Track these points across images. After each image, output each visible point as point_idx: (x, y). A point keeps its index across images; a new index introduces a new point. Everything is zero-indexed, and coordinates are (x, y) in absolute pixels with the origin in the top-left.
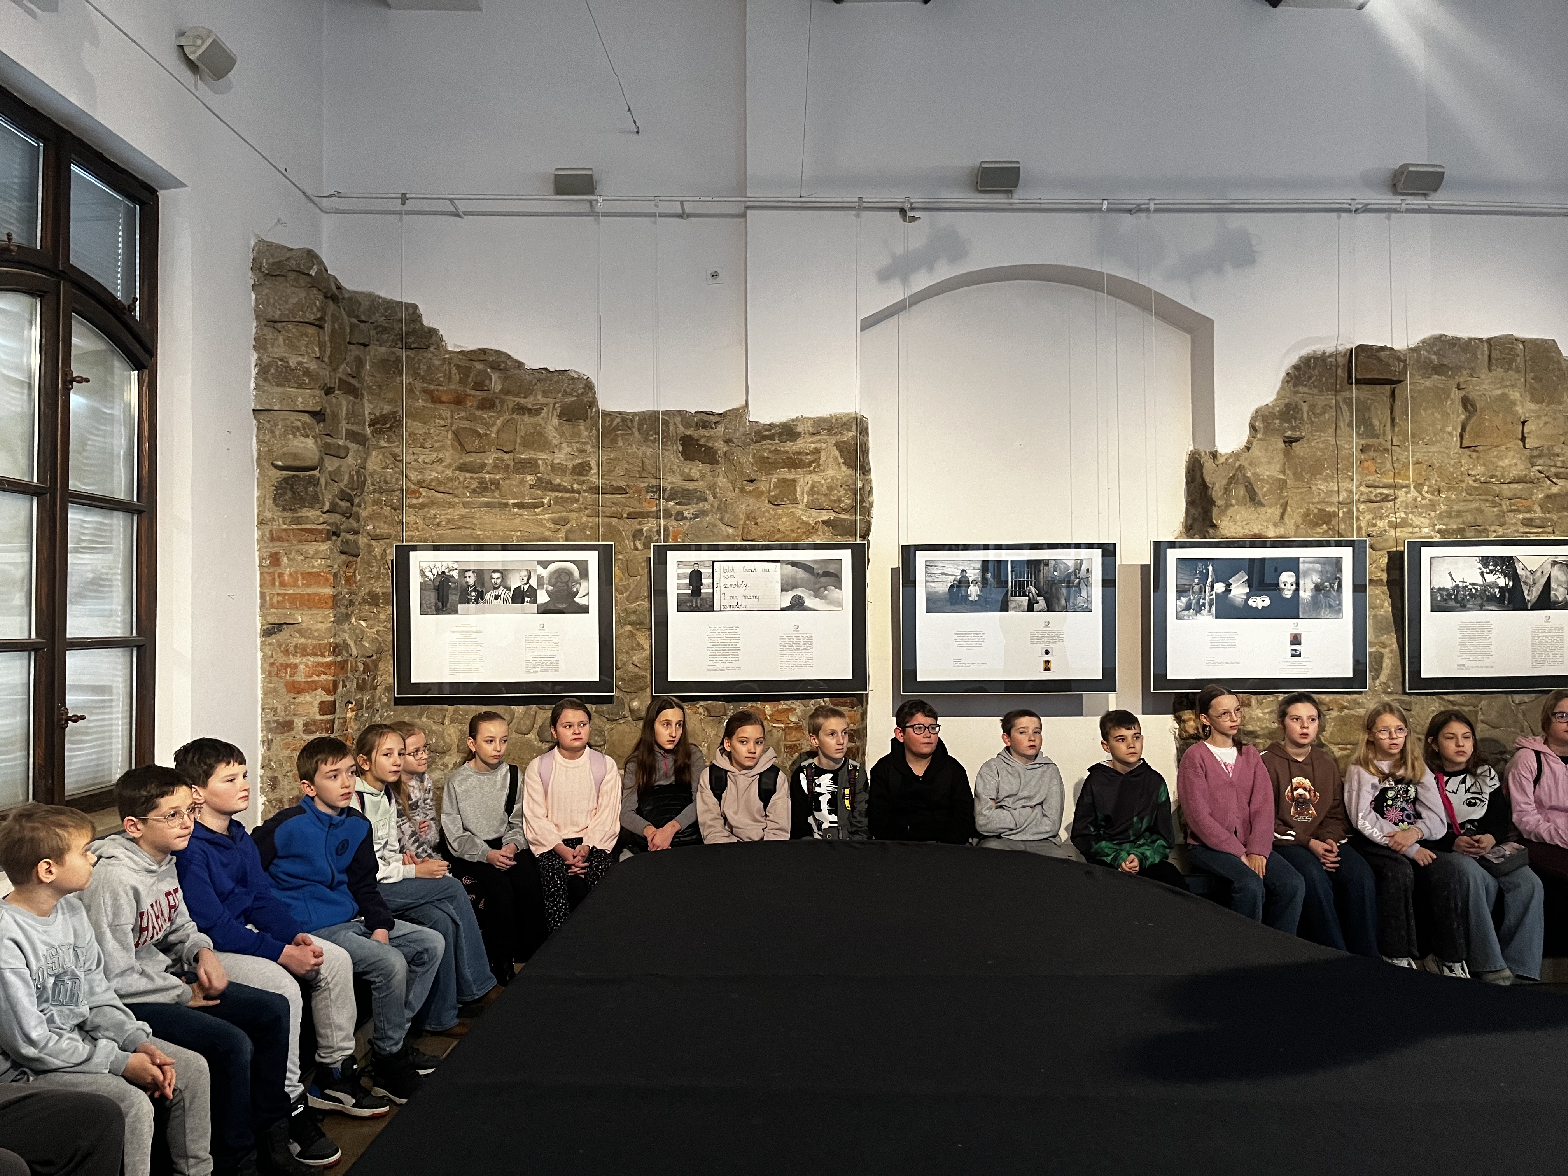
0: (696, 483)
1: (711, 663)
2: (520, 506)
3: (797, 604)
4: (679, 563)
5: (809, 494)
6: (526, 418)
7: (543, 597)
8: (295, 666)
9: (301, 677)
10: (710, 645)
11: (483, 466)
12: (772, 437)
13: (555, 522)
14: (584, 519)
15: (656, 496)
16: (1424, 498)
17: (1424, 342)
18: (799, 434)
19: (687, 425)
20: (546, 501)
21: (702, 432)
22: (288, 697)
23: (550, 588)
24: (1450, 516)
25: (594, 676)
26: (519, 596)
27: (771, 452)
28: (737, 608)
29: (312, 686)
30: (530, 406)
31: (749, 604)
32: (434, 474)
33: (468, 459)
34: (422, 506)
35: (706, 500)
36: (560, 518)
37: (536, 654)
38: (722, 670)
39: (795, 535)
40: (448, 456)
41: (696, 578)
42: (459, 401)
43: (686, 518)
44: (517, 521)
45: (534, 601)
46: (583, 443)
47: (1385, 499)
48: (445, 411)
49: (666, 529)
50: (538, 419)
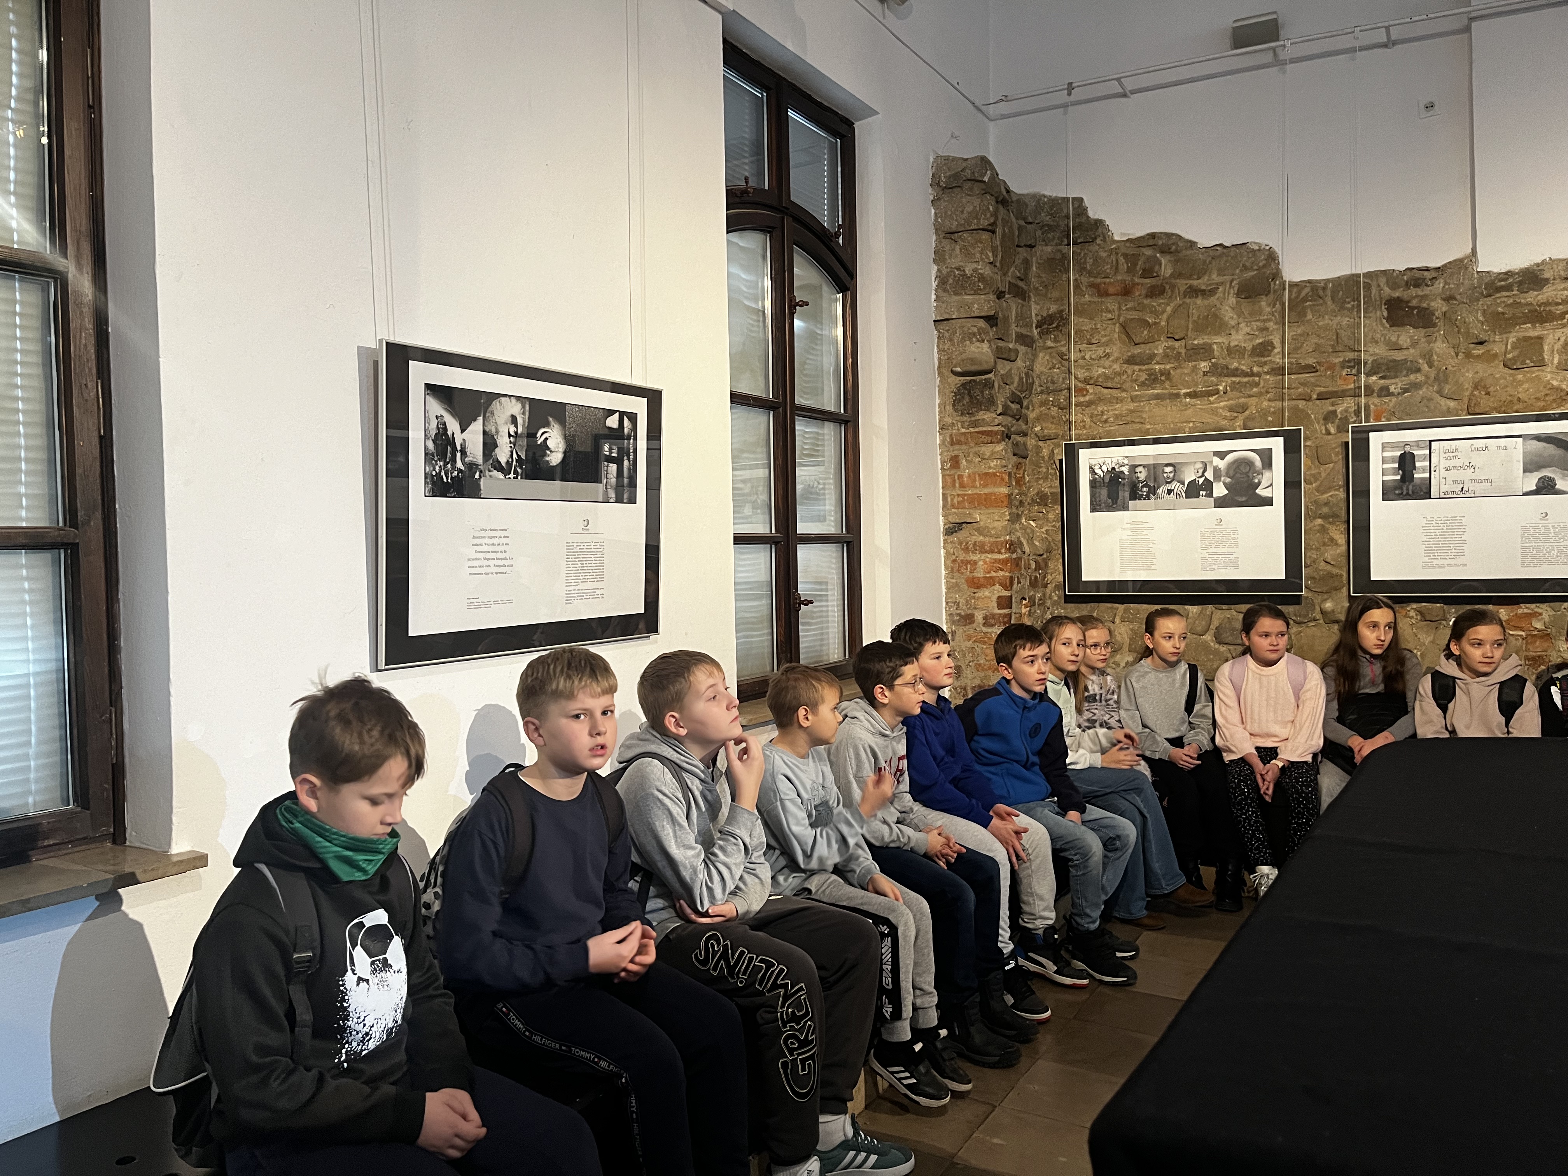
0: (1405, 352)
1: (1426, 559)
2: (1193, 395)
3: (1546, 487)
4: (1384, 447)
5: (1560, 353)
6: (1199, 301)
7: (1220, 490)
8: (975, 563)
9: (980, 574)
10: (1425, 539)
11: (1152, 357)
12: (1508, 288)
13: (1231, 409)
14: (1265, 403)
15: (1354, 371)
18: (1547, 281)
19: (1394, 286)
20: (1221, 388)
21: (1413, 291)
22: (969, 591)
23: (1228, 480)
25: (1280, 574)
26: (1193, 490)
27: (1507, 306)
28: (1463, 493)
29: (990, 582)
30: (1203, 287)
31: (1478, 488)
32: (1101, 370)
33: (1137, 350)
34: (1089, 404)
35: (1418, 370)
36: (1238, 405)
37: (1210, 551)
38: (1442, 567)
39: (1542, 404)
40: (1115, 350)
41: (1406, 462)
42: (1126, 292)
43: (1392, 394)
44: (1189, 411)
45: (1210, 495)
46: (1264, 321)
48: (1111, 303)
49: (1367, 407)
50: (1213, 300)
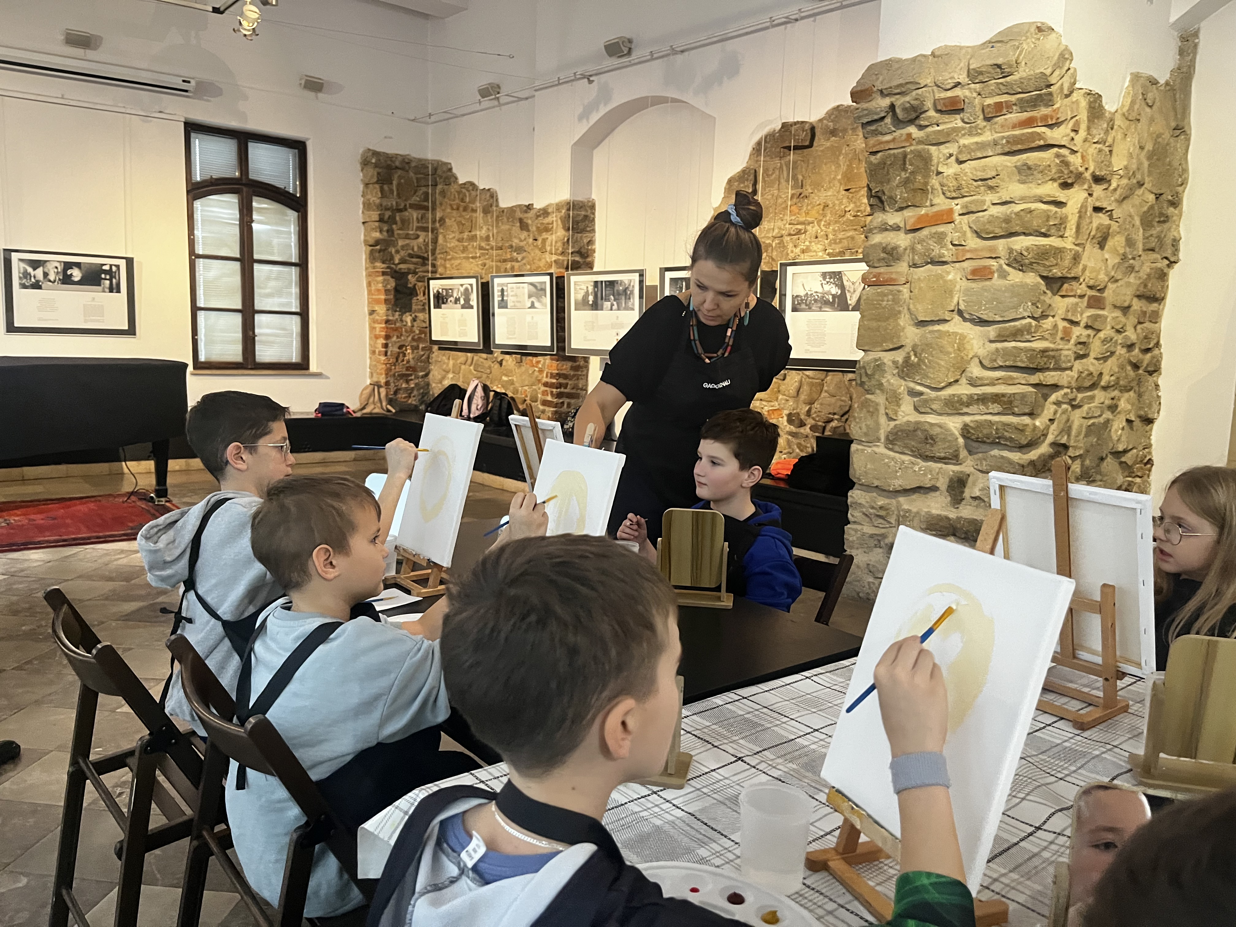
0: (523, 242)
1: (507, 335)
3: (532, 305)
6: (474, 214)
7: (462, 301)
8: (376, 328)
9: (377, 333)
10: (507, 326)
11: (464, 239)
12: (540, 216)
16: (822, 231)
17: (827, 113)
18: (549, 213)
19: (521, 212)
21: (524, 215)
22: (375, 340)
23: (464, 297)
24: (835, 243)
25: (476, 340)
26: (456, 301)
27: (541, 223)
28: (515, 307)
29: (381, 337)
31: (518, 305)
32: (453, 244)
33: (460, 236)
35: (525, 251)
37: (460, 328)
41: (502, 292)
45: (460, 303)
46: (489, 225)
47: (799, 232)
48: (455, 213)
